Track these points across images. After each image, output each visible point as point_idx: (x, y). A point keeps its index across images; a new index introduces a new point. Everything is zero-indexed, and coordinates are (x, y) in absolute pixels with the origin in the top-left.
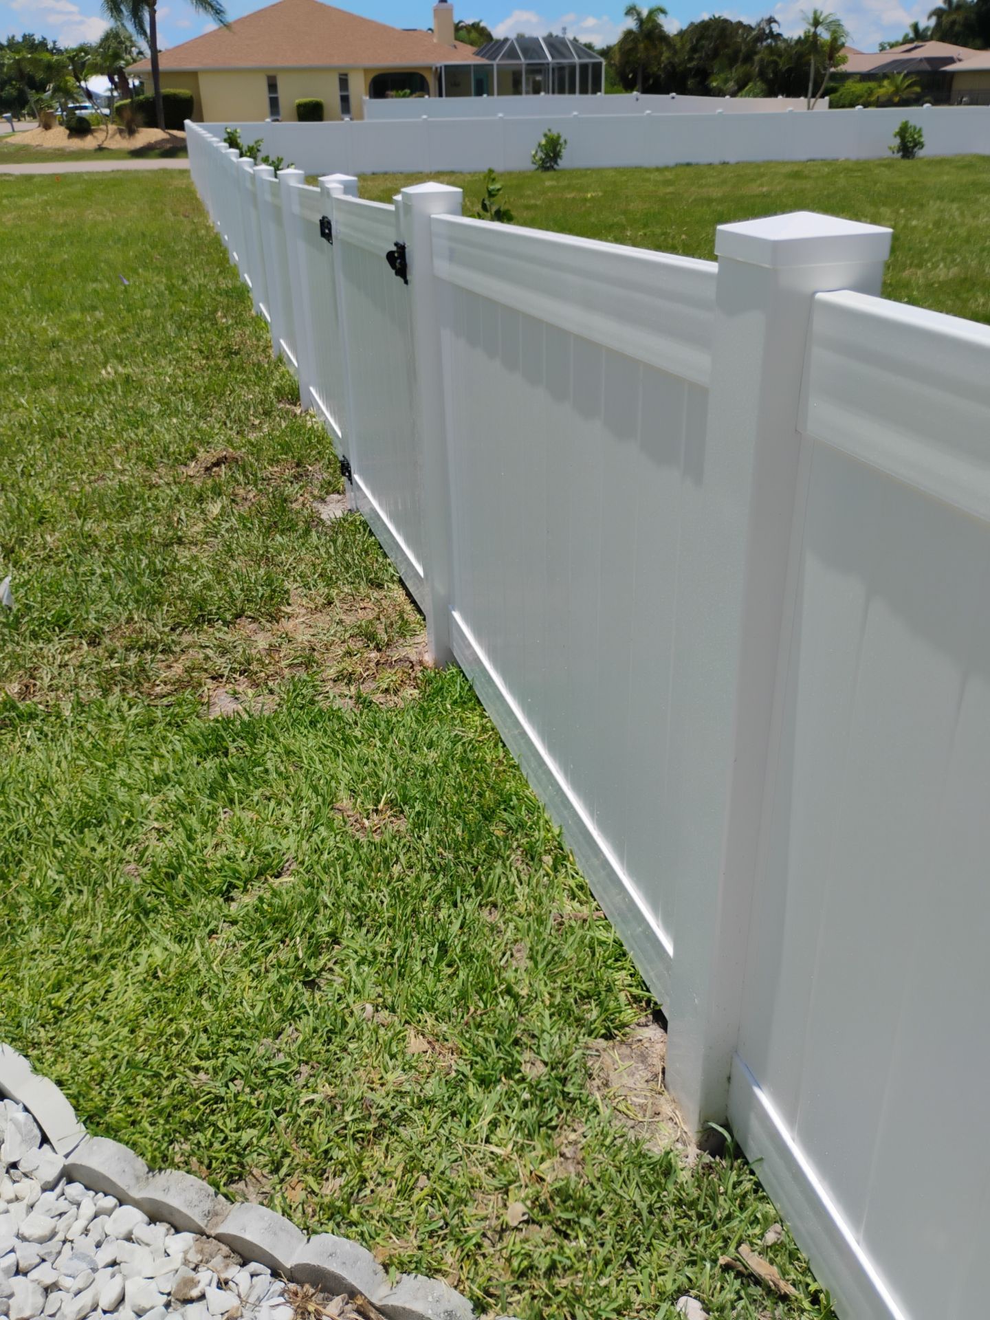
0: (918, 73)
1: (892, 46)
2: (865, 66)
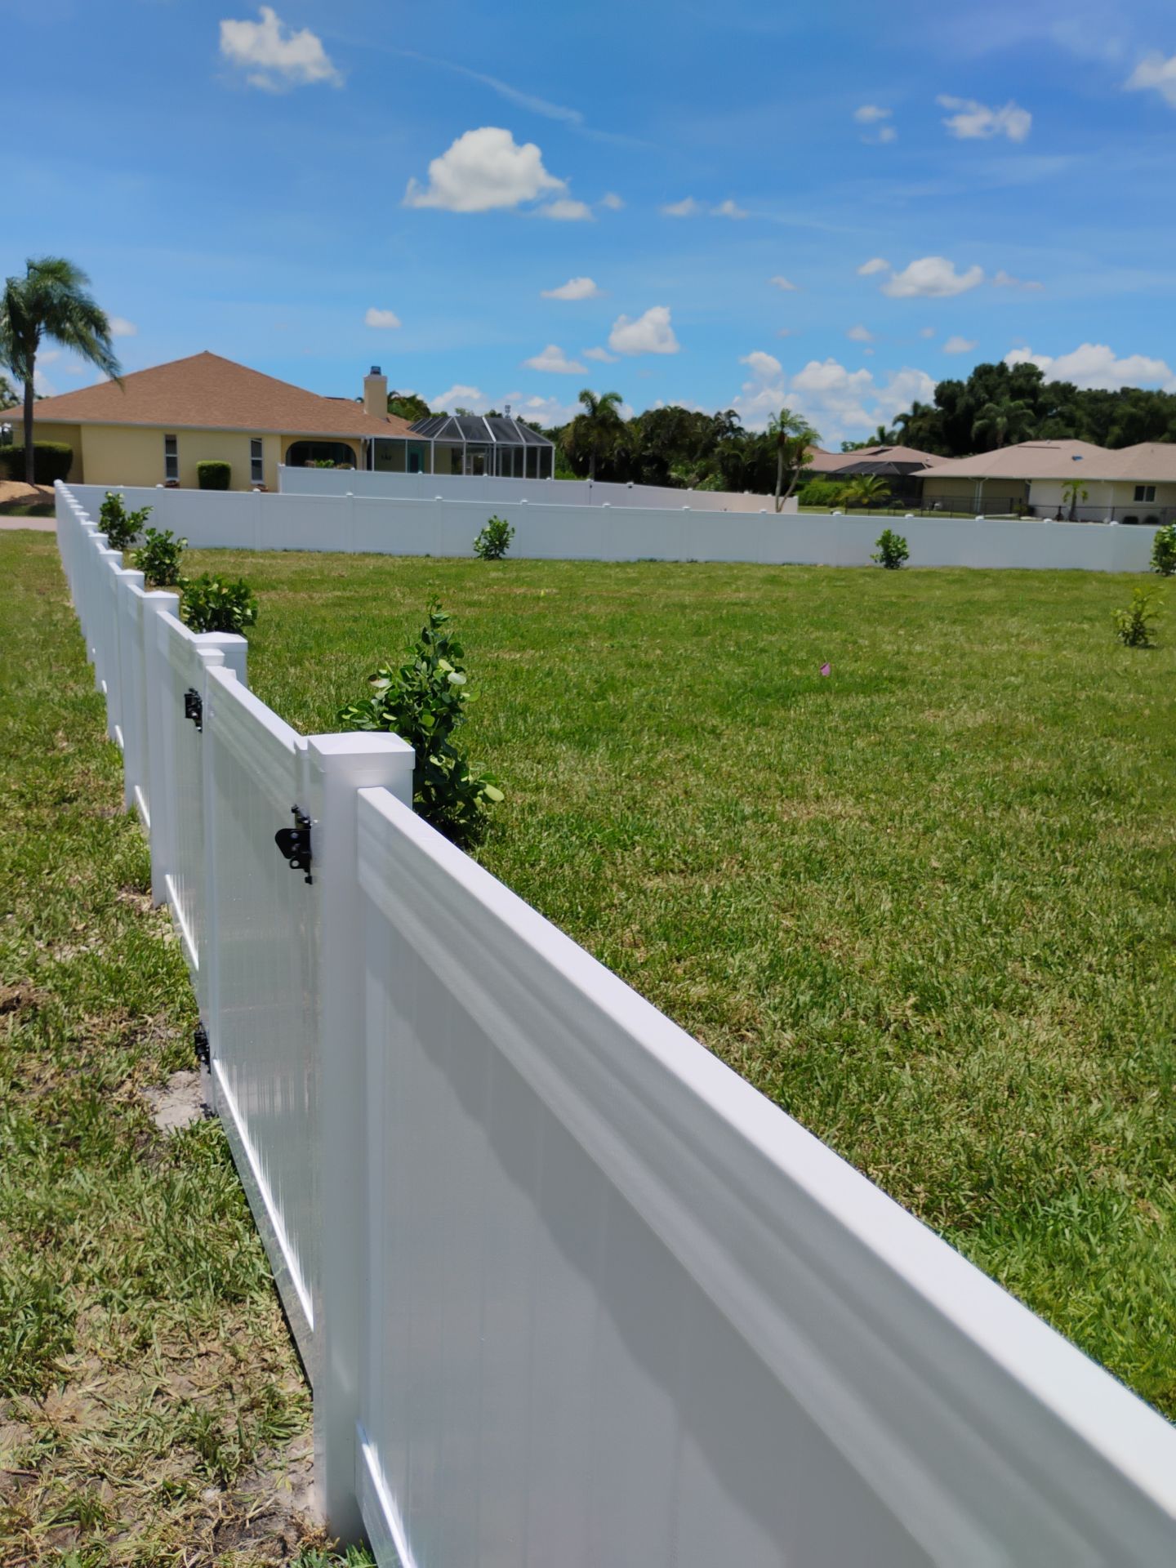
0: (886, 476)
1: (860, 446)
2: (832, 466)
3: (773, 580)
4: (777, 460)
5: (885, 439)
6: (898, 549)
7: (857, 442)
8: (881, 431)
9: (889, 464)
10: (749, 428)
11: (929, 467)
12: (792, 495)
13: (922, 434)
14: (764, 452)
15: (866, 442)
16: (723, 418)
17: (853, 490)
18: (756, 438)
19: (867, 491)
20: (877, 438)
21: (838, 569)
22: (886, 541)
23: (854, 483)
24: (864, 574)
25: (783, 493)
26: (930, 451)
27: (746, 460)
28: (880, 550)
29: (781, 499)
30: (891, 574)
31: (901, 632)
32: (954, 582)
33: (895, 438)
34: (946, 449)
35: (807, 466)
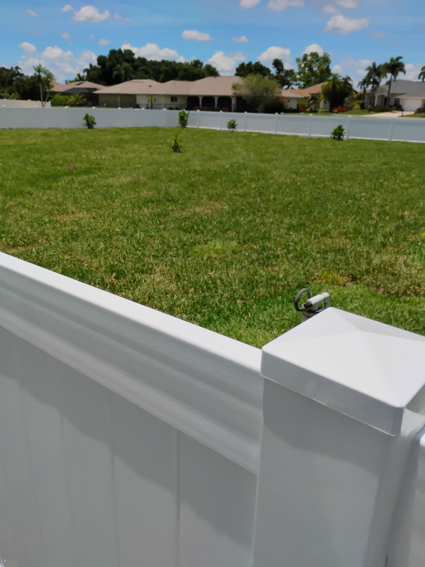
0: (85, 93)
1: (71, 82)
2: (62, 90)
3: (45, 135)
4: (39, 88)
5: (80, 79)
6: (92, 121)
7: (71, 80)
8: (79, 75)
9: (84, 89)
10: (26, 74)
11: (99, 90)
12: (48, 101)
13: (95, 77)
14: (34, 83)
15: (74, 79)
16: (14, 69)
17: (72, 99)
18: (29, 78)
19: (77, 100)
20: (78, 79)
21: (70, 130)
22: (87, 118)
23: (72, 97)
24: (80, 131)
25: (44, 100)
26: (99, 83)
27: (27, 87)
28: (85, 122)
29: (44, 102)
30: (90, 131)
31: (97, 152)
32: (114, 133)
33: (85, 78)
34: (105, 83)
35: (52, 90)
